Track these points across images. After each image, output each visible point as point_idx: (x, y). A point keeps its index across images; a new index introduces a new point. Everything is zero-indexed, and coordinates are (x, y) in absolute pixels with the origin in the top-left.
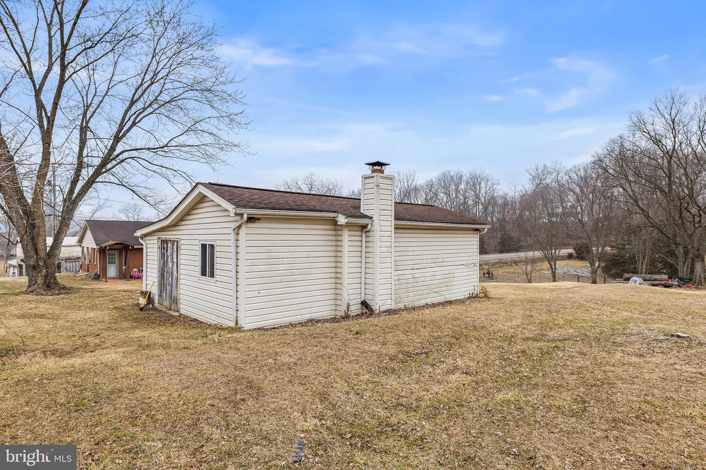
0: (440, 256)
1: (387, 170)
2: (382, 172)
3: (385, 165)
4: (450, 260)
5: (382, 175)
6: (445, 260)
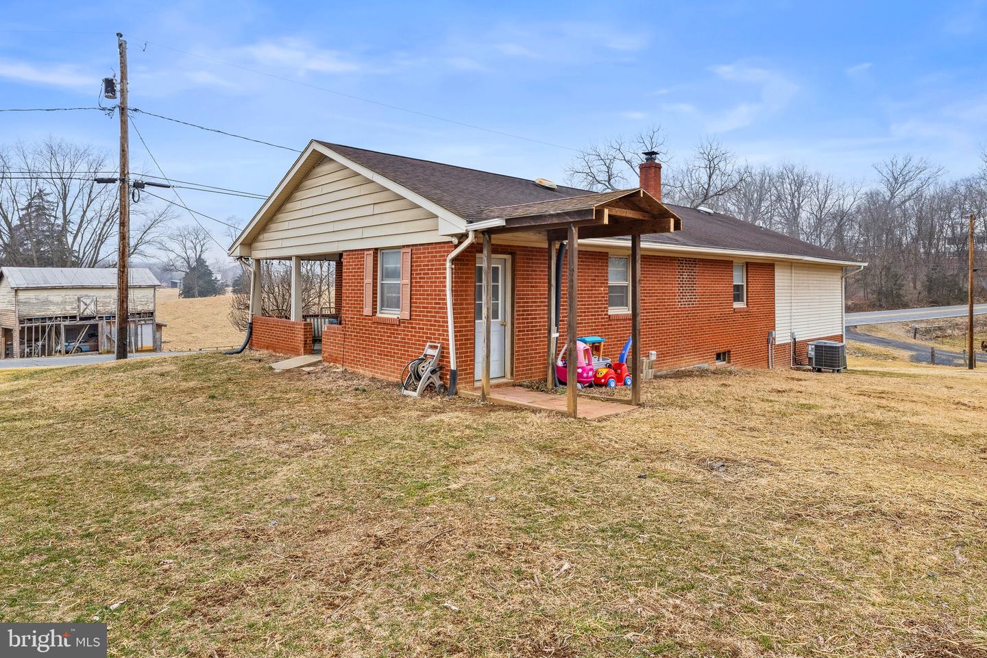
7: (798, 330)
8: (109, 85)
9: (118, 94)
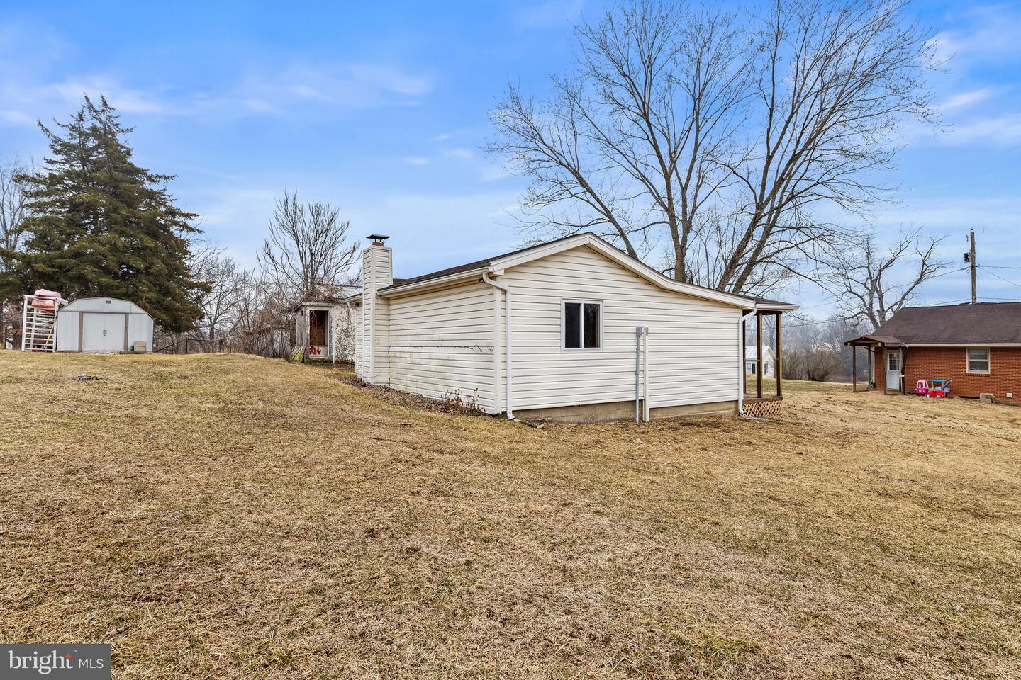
0: (437, 331)
1: (387, 244)
2: (382, 245)
3: (385, 238)
4: (449, 337)
5: (380, 247)
6: (443, 337)
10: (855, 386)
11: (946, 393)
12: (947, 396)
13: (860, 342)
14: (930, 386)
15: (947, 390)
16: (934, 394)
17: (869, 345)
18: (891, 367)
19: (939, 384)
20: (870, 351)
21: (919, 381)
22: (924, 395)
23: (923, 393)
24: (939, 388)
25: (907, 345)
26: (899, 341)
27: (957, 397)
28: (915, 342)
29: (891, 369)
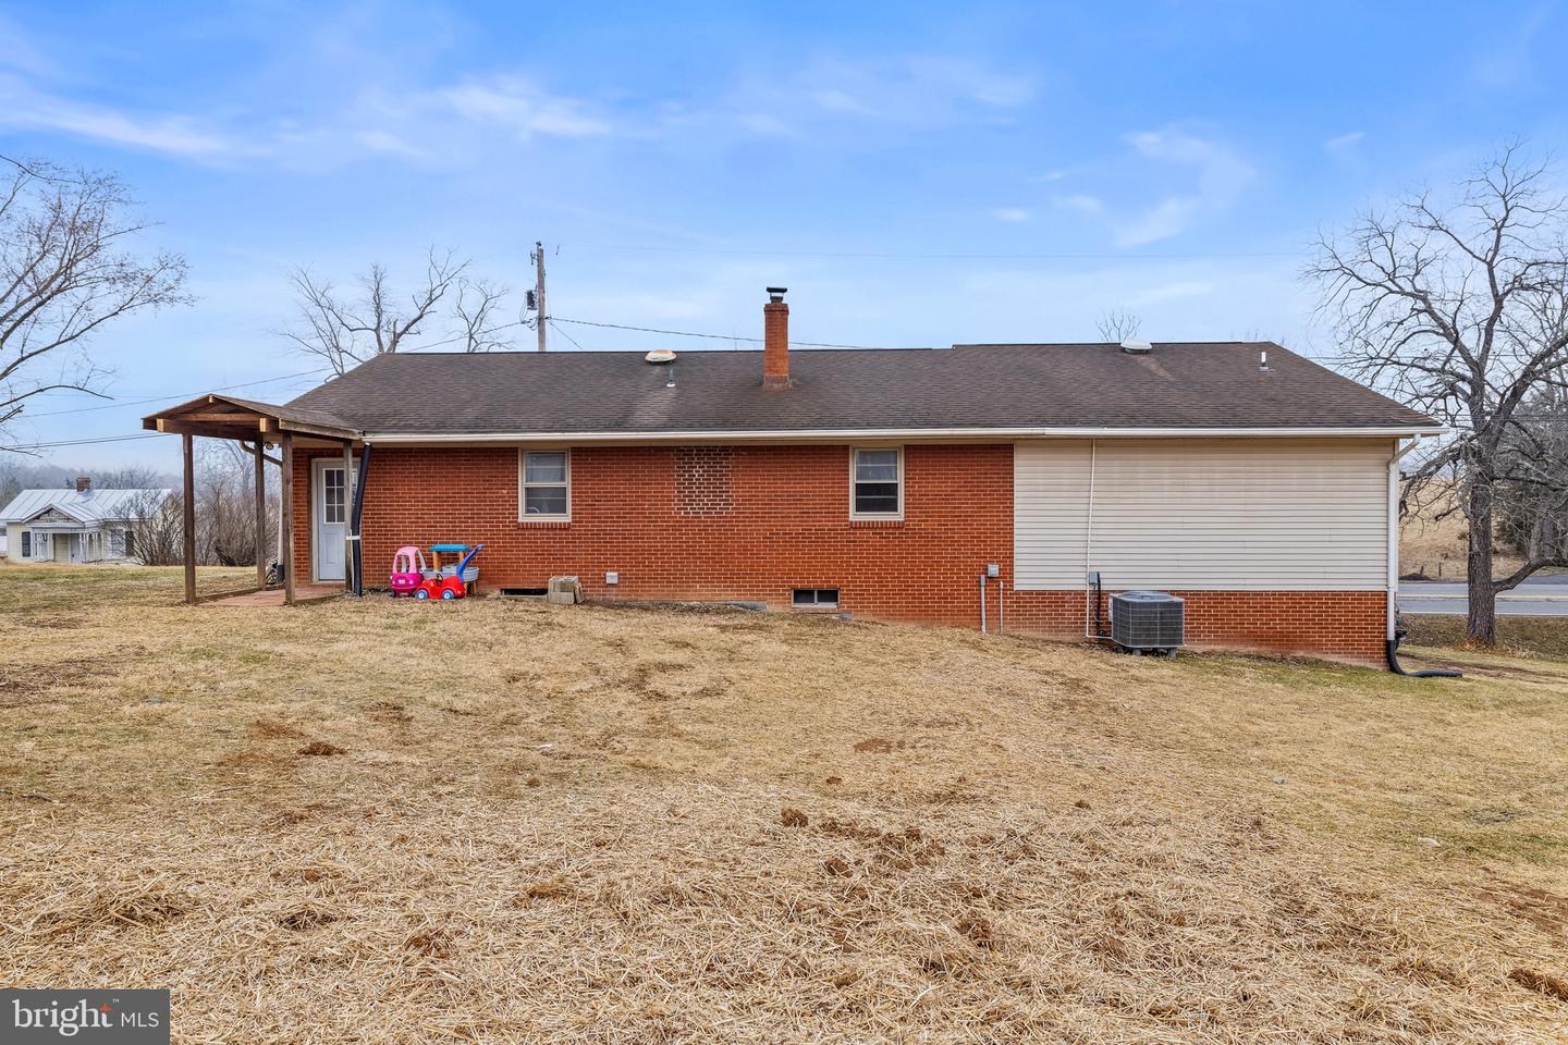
7: (1107, 569)
8: (530, 295)
9: (537, 305)
10: (191, 576)
11: (470, 585)
12: (469, 591)
13: (202, 417)
14: (430, 566)
15: (470, 574)
16: (437, 590)
17: (260, 439)
18: (330, 513)
19: (449, 558)
20: (261, 457)
21: (399, 553)
22: (412, 593)
23: (408, 589)
24: (451, 571)
25: (369, 439)
26: (342, 424)
27: (497, 593)
28: (388, 430)
29: (330, 518)
